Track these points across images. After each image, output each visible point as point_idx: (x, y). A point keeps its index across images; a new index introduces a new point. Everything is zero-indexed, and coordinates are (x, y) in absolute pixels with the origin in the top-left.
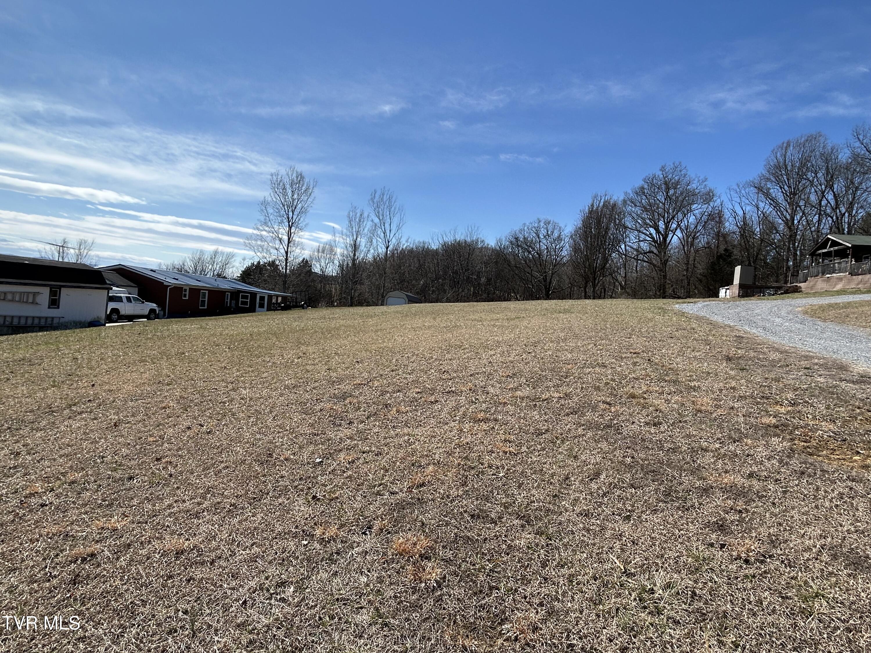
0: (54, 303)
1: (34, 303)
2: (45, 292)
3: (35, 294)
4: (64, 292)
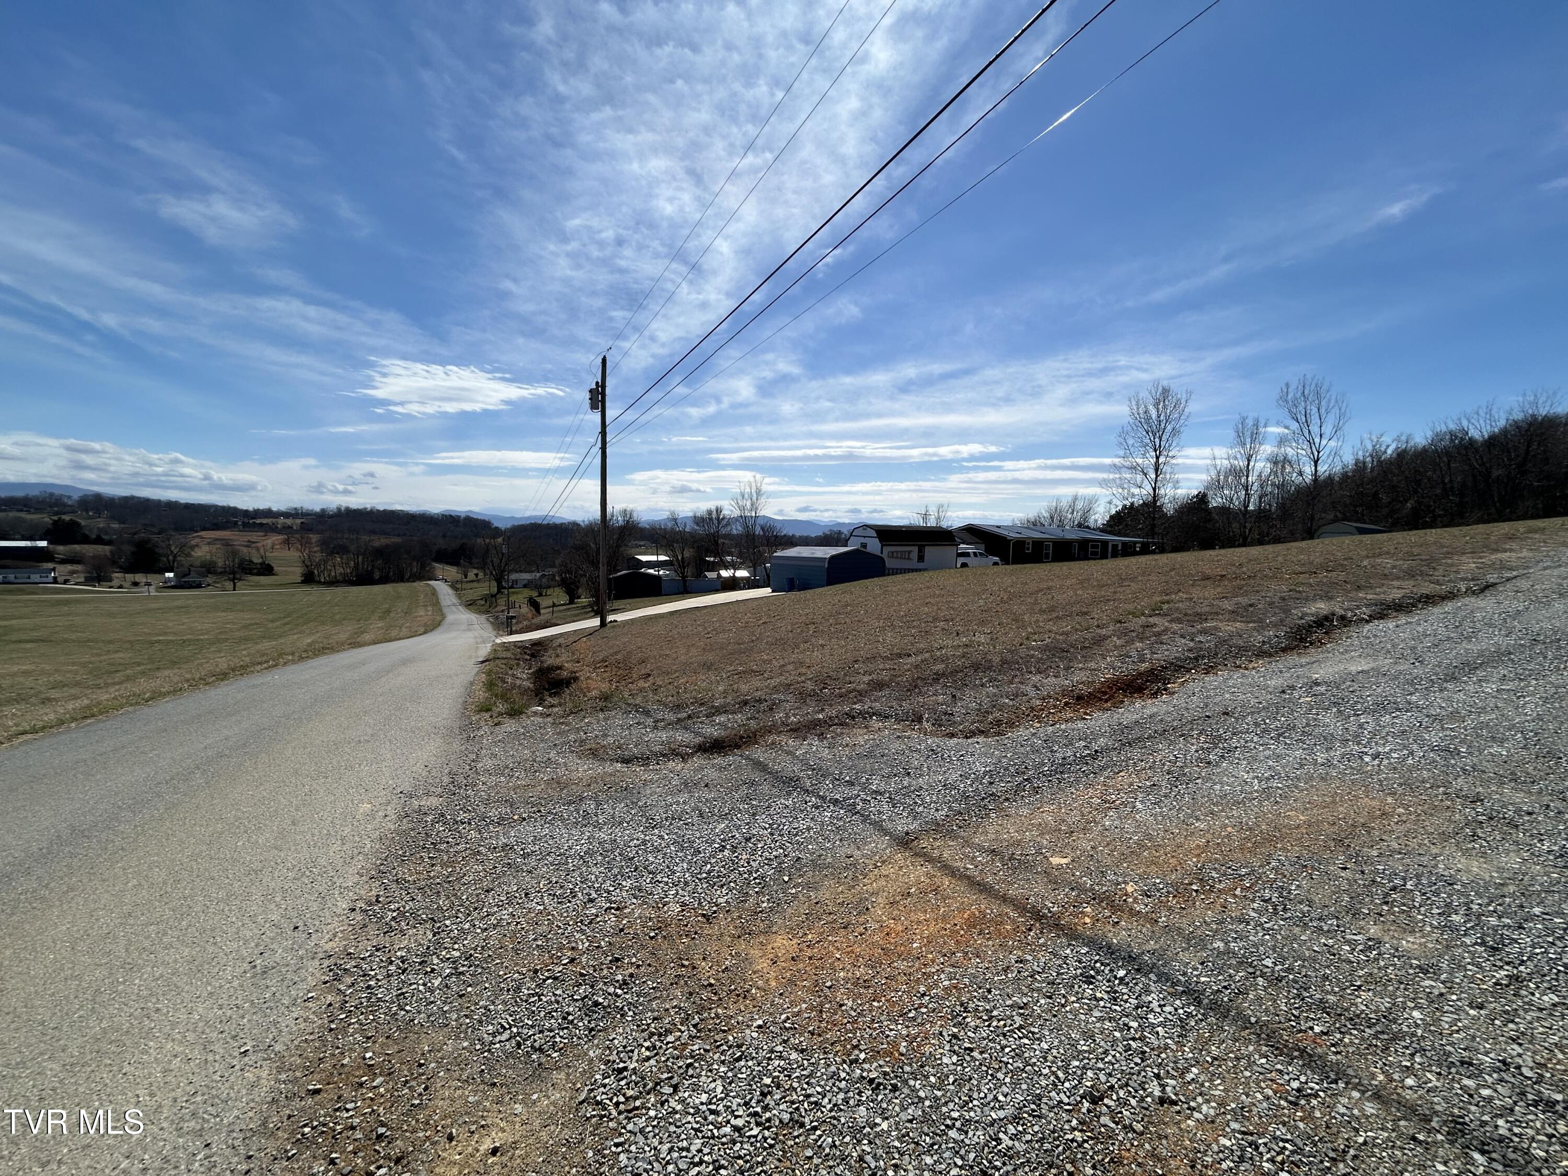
0: (921, 558)
1: (909, 558)
2: (916, 549)
3: (910, 552)
4: (927, 549)
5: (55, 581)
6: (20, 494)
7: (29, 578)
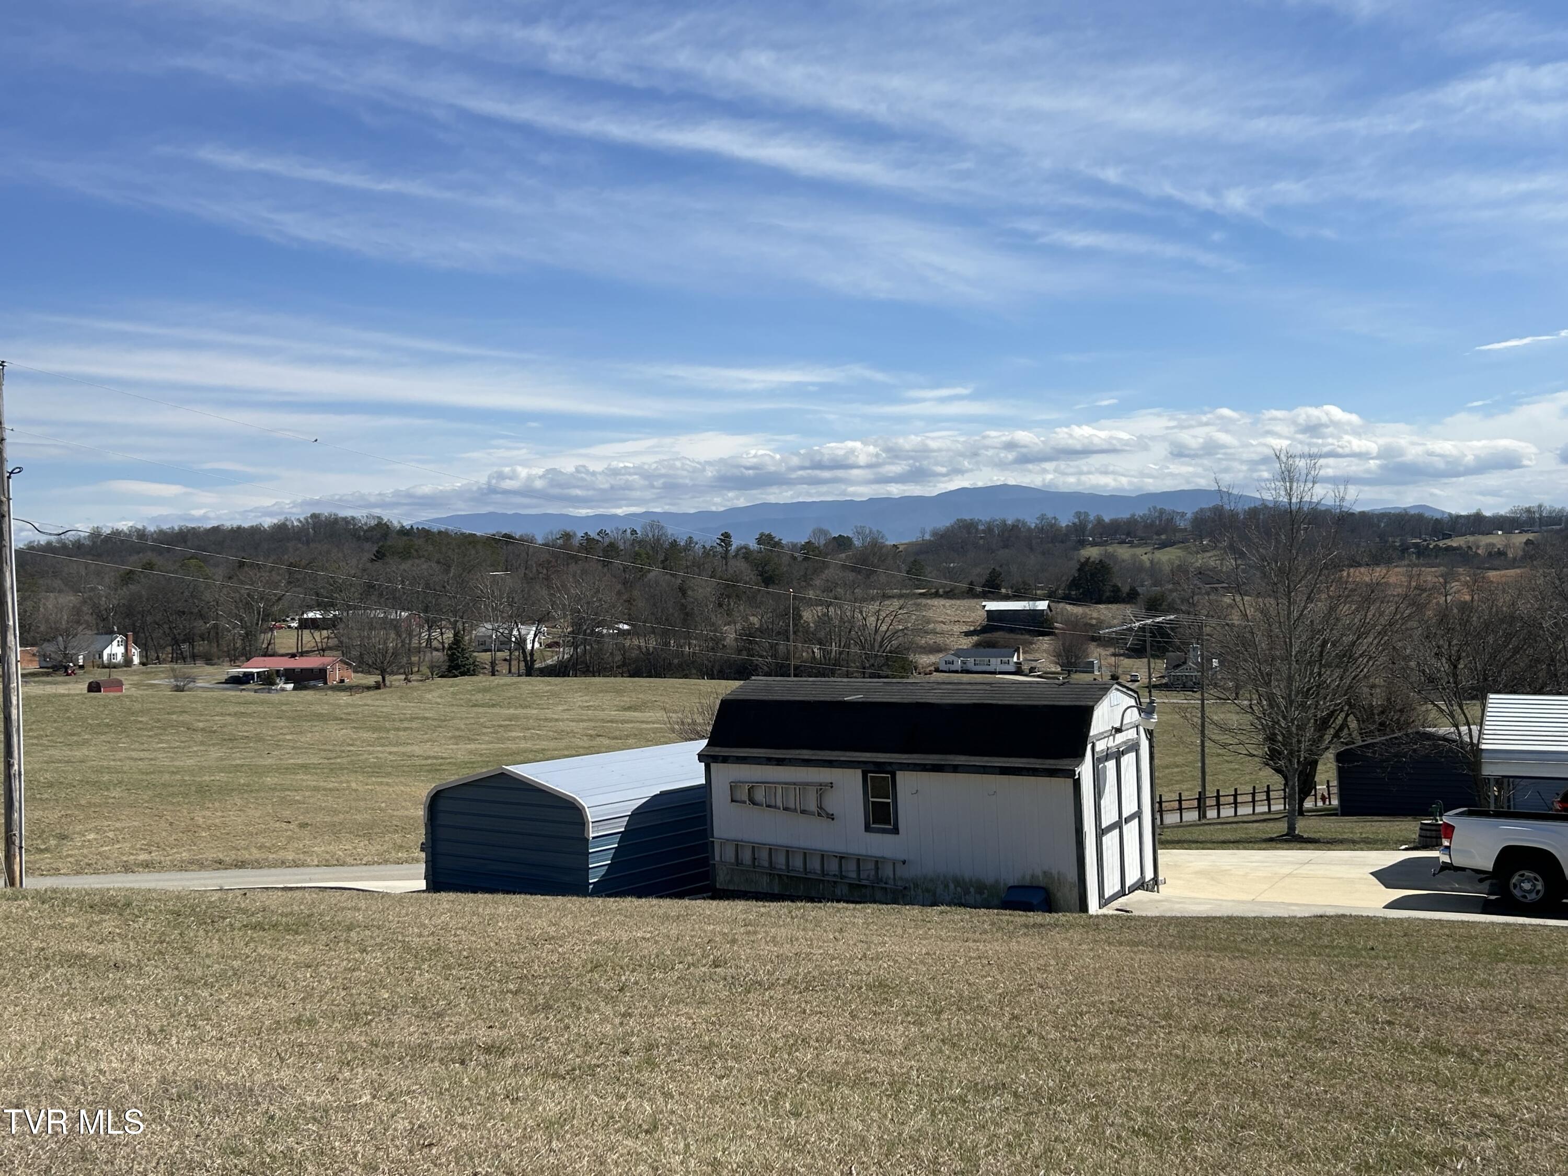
5: (1018, 669)
7: (989, 663)
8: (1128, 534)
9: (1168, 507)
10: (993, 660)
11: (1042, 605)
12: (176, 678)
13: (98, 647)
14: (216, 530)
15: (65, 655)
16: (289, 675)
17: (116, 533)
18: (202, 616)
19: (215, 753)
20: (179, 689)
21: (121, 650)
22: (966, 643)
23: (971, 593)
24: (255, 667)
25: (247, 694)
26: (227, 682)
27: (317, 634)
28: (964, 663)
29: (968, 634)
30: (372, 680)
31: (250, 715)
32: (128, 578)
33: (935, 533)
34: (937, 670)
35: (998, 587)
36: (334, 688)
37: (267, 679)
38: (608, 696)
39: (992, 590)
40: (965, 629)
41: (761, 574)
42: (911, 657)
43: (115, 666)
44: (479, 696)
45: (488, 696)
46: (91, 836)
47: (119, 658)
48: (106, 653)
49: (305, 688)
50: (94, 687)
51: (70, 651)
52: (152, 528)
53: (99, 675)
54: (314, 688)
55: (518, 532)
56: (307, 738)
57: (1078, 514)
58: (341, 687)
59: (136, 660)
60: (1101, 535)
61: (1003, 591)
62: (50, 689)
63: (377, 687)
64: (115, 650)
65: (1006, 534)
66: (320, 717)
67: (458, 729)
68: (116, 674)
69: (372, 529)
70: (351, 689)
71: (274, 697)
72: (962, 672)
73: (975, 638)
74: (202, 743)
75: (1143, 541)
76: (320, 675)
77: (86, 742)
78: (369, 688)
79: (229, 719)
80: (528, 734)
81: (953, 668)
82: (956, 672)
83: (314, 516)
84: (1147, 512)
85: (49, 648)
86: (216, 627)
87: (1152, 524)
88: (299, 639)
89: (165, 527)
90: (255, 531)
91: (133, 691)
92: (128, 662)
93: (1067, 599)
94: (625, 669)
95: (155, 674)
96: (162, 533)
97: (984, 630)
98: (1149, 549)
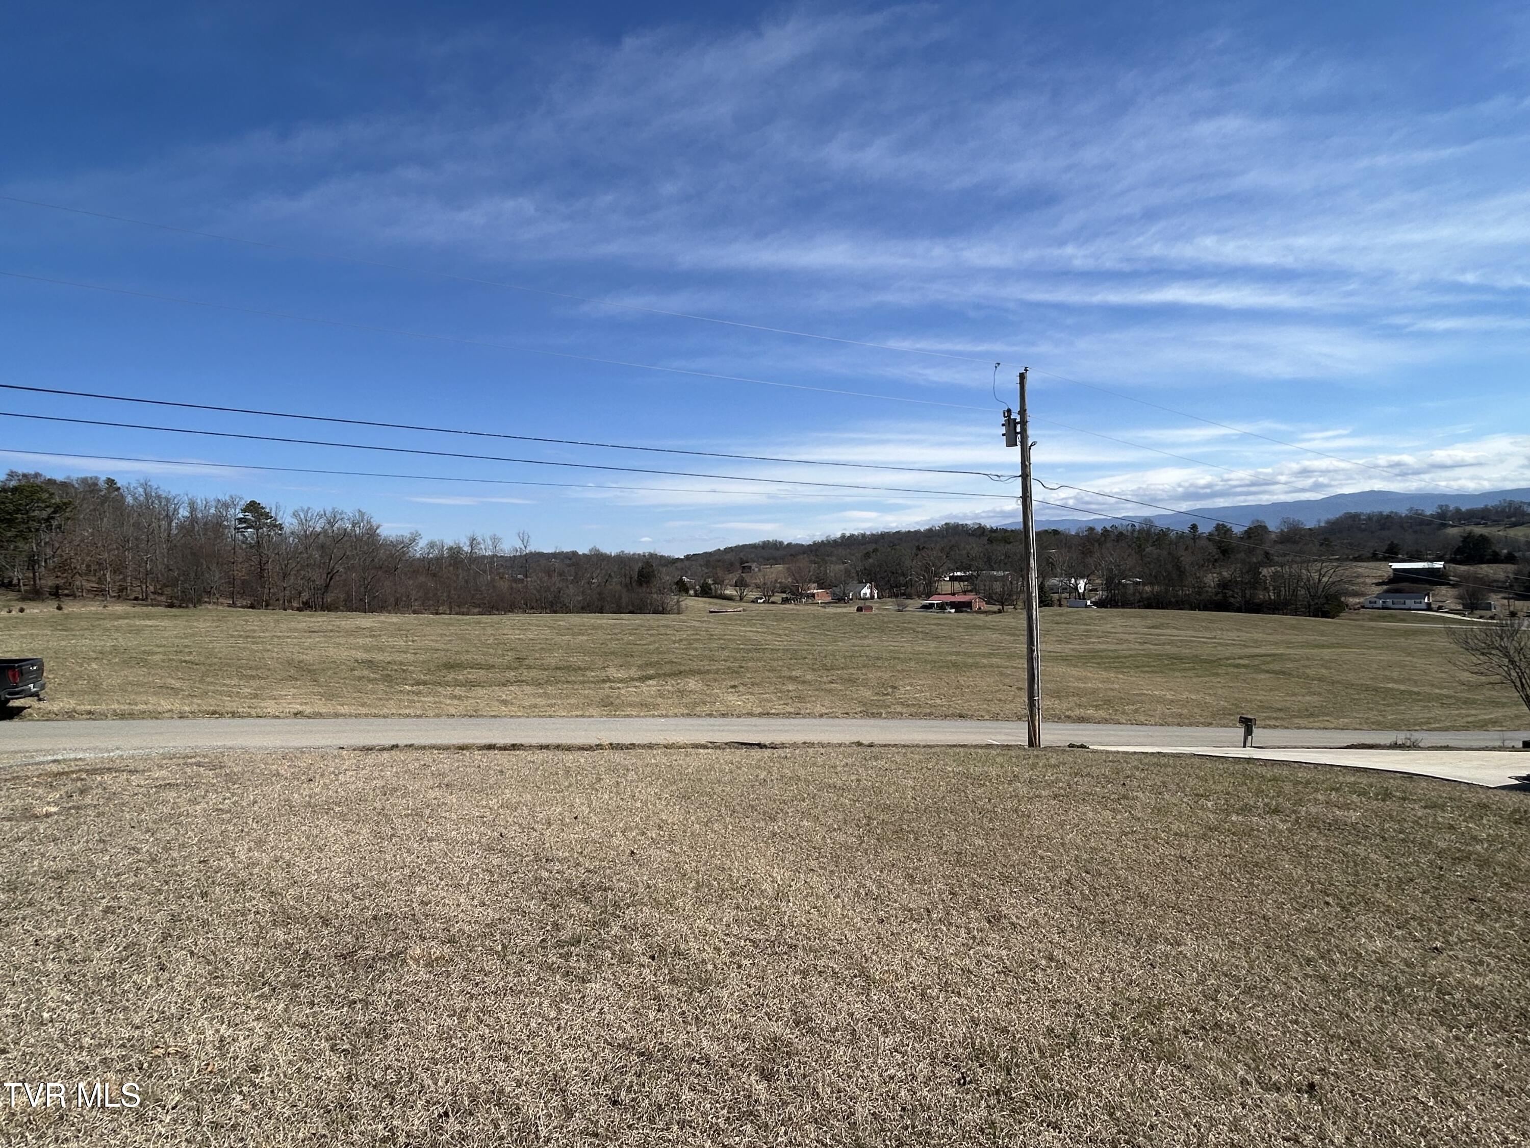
5: (1429, 607)
6: (1480, 505)
7: (1405, 603)
8: (1482, 518)
9: (1517, 499)
10: (1407, 601)
11: (1439, 565)
12: (898, 606)
13: (857, 590)
14: (898, 532)
15: (844, 593)
16: (953, 605)
17: (852, 536)
18: (903, 575)
19: (933, 644)
20: (899, 611)
21: (868, 591)
22: (1378, 590)
23: (1374, 557)
24: (935, 600)
25: (933, 614)
26: (921, 608)
27: (962, 584)
28: (1384, 602)
29: (1378, 584)
30: (995, 608)
31: (942, 625)
32: (867, 555)
33: (1328, 522)
34: (1363, 607)
35: (1397, 554)
36: (976, 612)
37: (942, 607)
38: (1138, 620)
39: (1392, 554)
40: (1374, 581)
41: (1219, 548)
42: (1343, 599)
43: (867, 599)
44: (1058, 618)
45: (1063, 618)
46: (908, 688)
47: (868, 595)
48: (862, 592)
49: (962, 612)
50: (860, 609)
51: (846, 592)
52: (868, 533)
53: (861, 603)
54: (966, 612)
55: (1061, 528)
56: (976, 638)
57: (1440, 507)
58: (980, 611)
59: (876, 596)
60: (1460, 520)
61: (1400, 556)
62: (839, 610)
63: (1000, 612)
64: (866, 591)
65: (1383, 521)
66: (979, 627)
67: (1058, 636)
68: (868, 603)
69: (976, 529)
70: (986, 613)
71: (946, 615)
72: (1383, 608)
73: (1385, 587)
74: (923, 639)
75: (1496, 523)
76: (968, 605)
77: (866, 637)
78: (995, 612)
79: (933, 627)
80: (1100, 640)
81: (1375, 606)
82: (1379, 608)
83: (946, 524)
84: (1498, 503)
85: (837, 590)
86: (911, 580)
87: (1503, 511)
88: (952, 586)
89: (874, 532)
90: (917, 533)
91: (877, 612)
92: (872, 597)
93: (1453, 561)
94: (1141, 604)
95: (886, 603)
96: (873, 535)
97: (1391, 581)
98: (1502, 528)
